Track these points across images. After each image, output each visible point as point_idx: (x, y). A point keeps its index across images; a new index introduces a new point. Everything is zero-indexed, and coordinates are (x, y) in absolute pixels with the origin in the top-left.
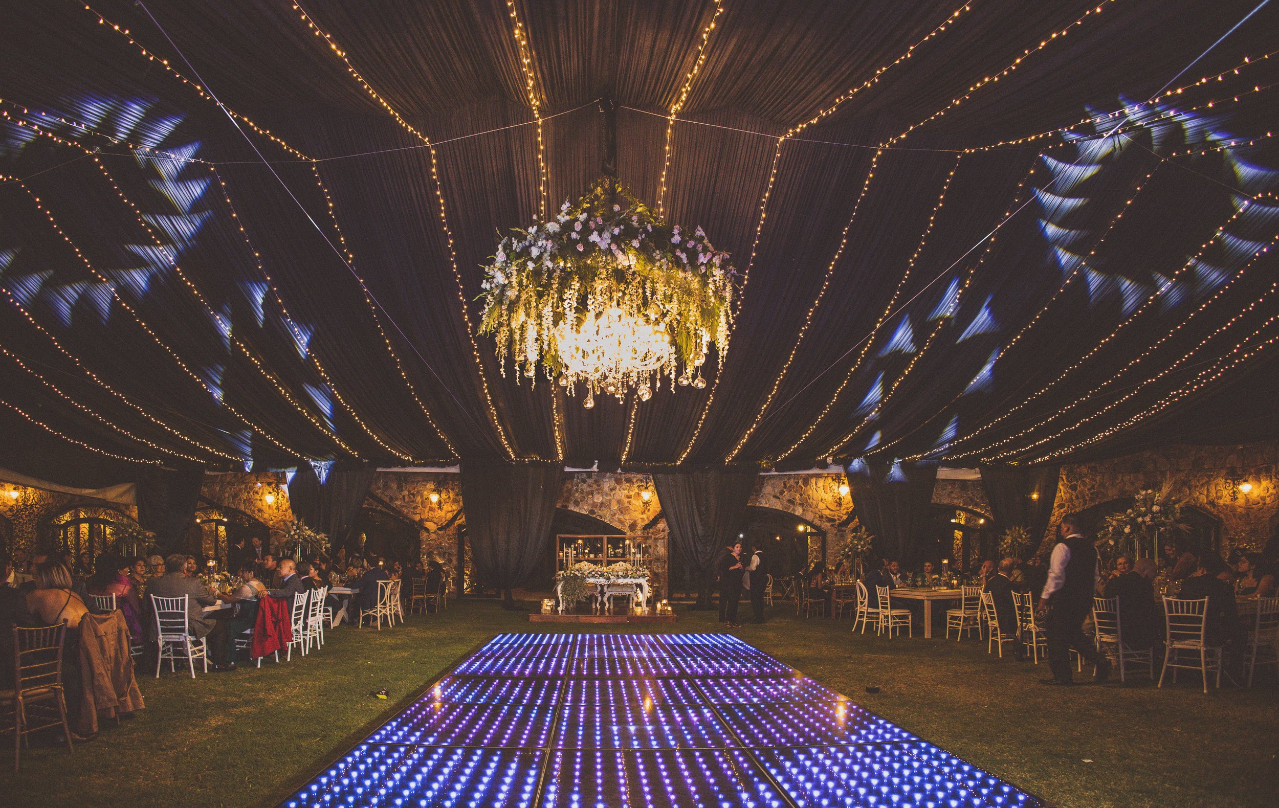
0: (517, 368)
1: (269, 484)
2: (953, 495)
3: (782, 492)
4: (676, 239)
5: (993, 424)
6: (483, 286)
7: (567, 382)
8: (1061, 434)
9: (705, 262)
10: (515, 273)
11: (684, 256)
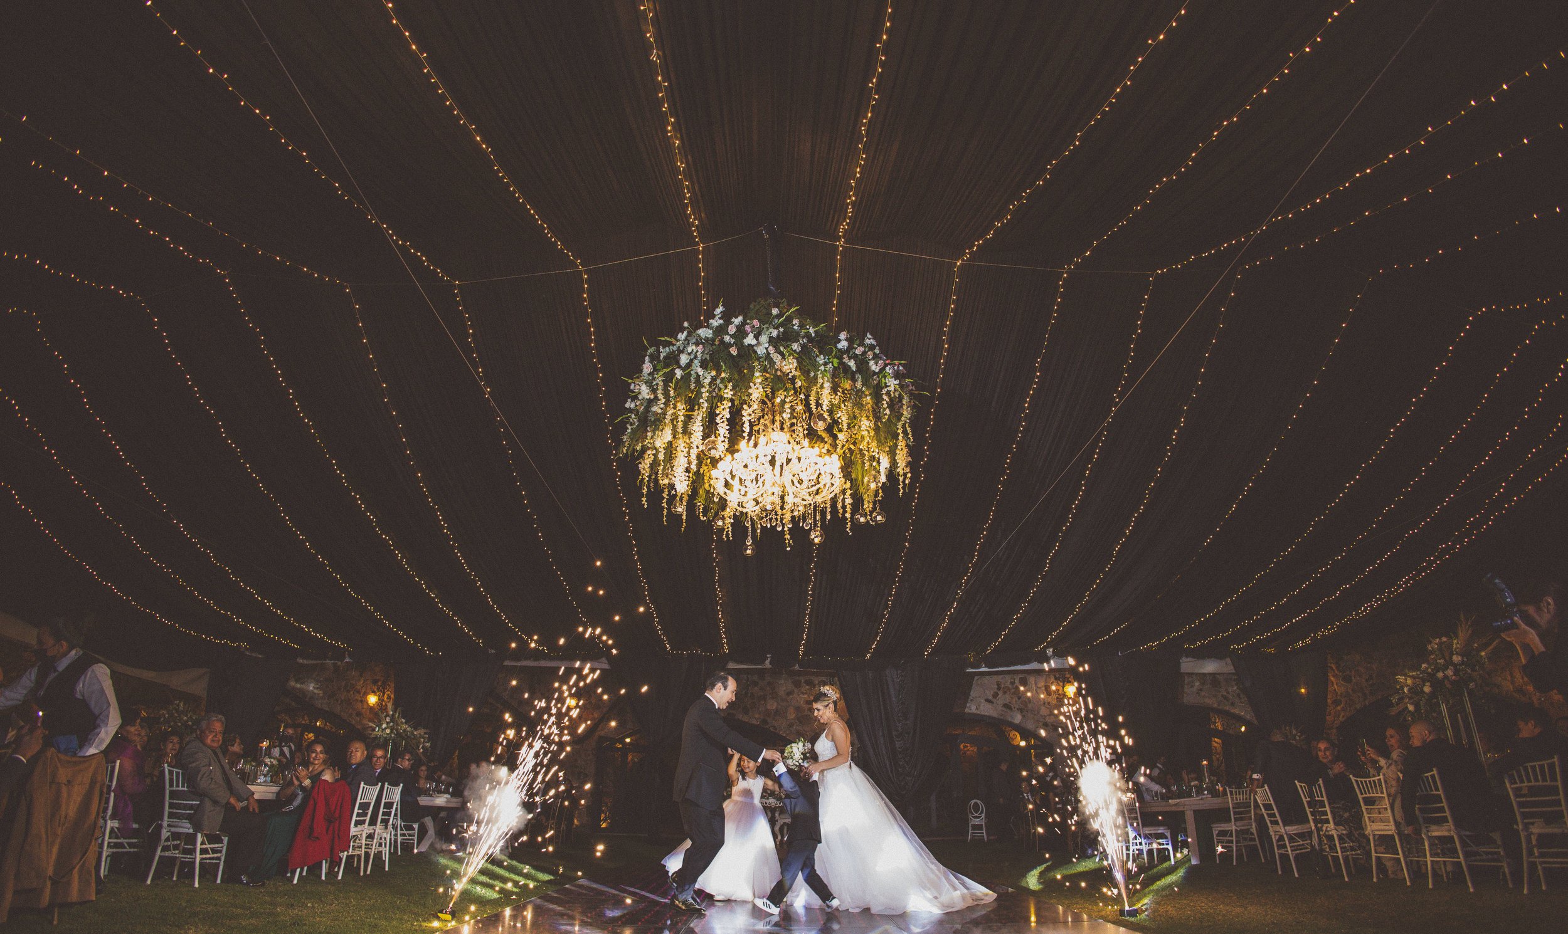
0: (665, 505)
1: (375, 682)
2: (1203, 694)
3: (995, 695)
4: (843, 344)
5: (1238, 595)
6: (627, 405)
7: (724, 523)
8: (1320, 606)
9: (877, 370)
10: (661, 383)
11: (852, 364)
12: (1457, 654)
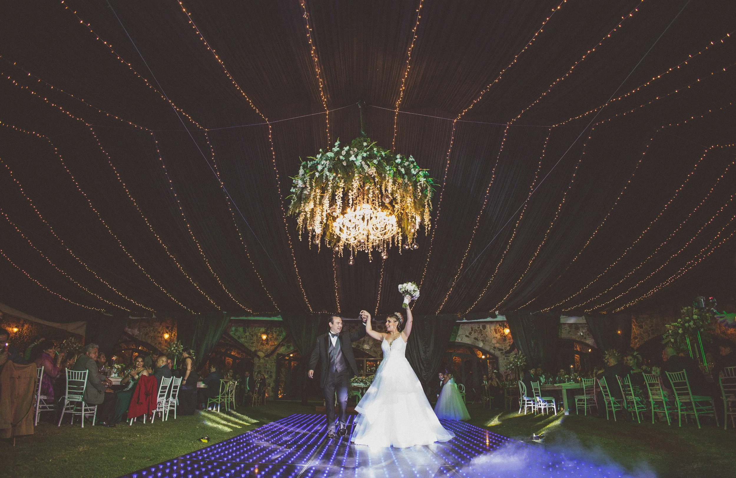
0: (310, 240)
1: (168, 328)
2: (571, 333)
3: (470, 333)
4: (398, 161)
5: (589, 286)
6: (291, 190)
7: (339, 249)
8: (629, 291)
9: (415, 174)
10: (308, 179)
11: (403, 170)
12: (695, 315)
